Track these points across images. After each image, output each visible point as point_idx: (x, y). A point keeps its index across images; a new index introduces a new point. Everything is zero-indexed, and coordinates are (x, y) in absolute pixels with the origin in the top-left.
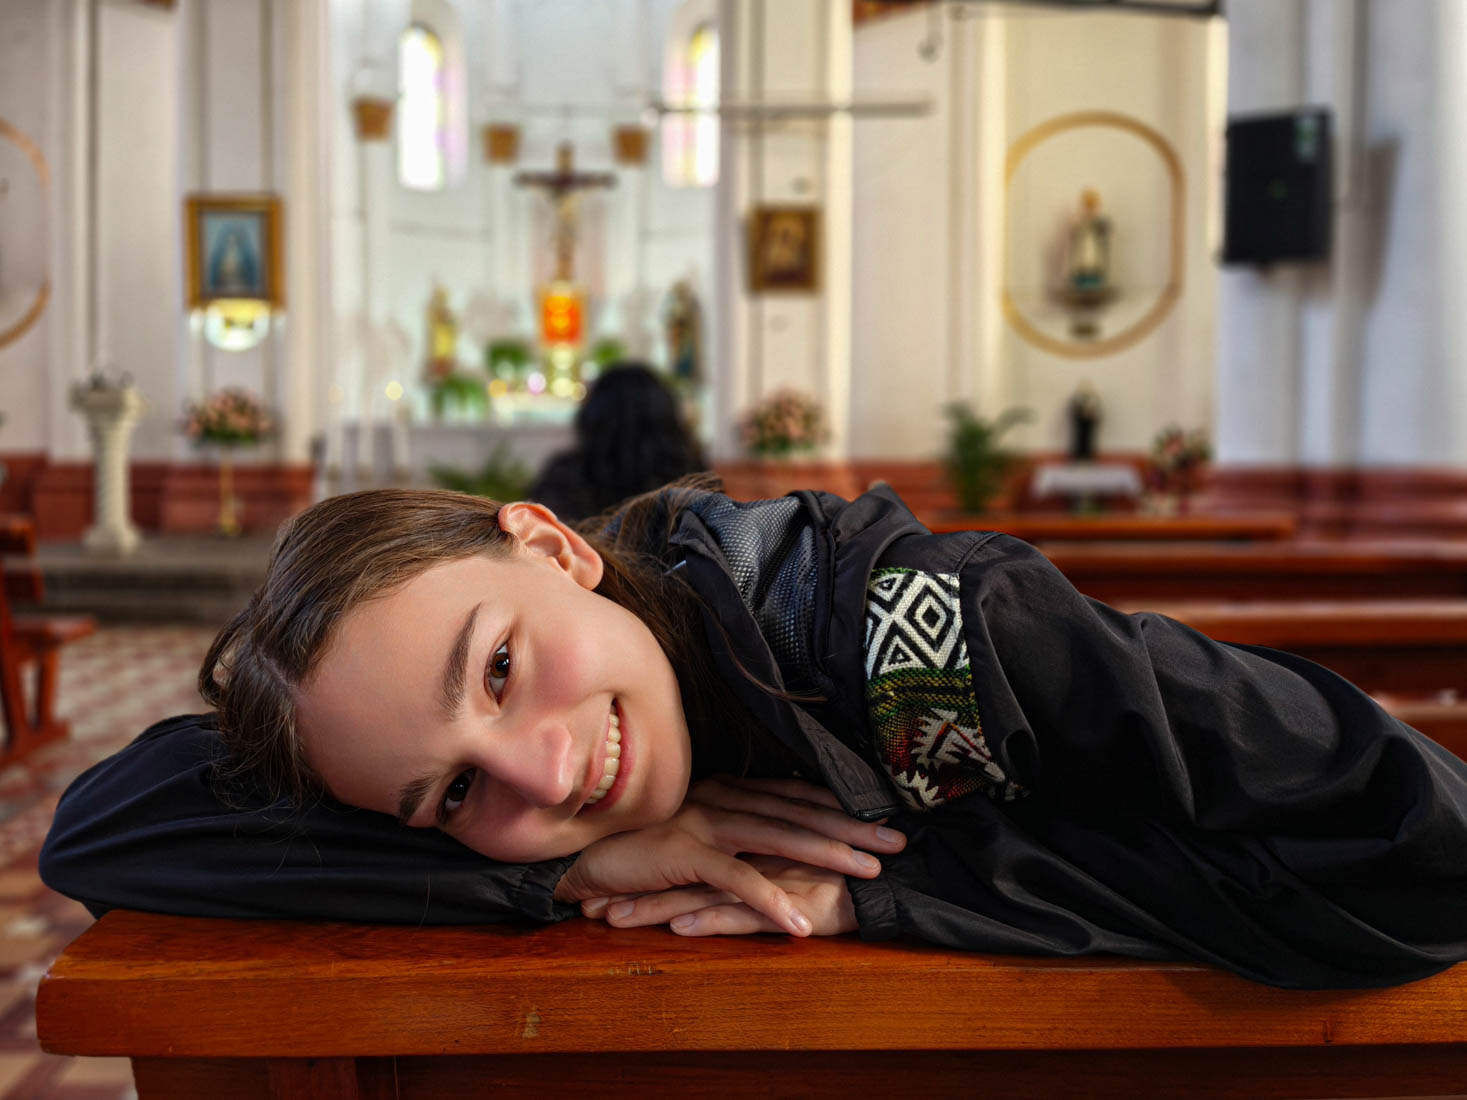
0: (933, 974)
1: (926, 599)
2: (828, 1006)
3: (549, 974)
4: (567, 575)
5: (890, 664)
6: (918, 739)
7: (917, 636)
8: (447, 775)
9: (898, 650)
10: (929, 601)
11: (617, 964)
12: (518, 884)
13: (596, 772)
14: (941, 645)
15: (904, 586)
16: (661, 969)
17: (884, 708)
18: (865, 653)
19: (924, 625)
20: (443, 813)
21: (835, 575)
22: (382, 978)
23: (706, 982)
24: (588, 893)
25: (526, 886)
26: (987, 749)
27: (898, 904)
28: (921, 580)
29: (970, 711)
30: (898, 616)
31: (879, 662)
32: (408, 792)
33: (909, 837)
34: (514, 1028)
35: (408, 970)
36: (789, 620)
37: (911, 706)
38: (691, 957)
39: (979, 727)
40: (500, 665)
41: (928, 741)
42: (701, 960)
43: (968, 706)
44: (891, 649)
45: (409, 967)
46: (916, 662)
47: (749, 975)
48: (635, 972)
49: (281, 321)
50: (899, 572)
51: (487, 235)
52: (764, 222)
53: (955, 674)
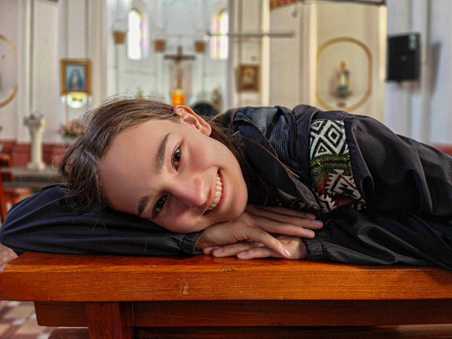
0: (336, 272)
1: (332, 129)
2: (297, 283)
3: (192, 271)
4: (199, 131)
5: (319, 153)
6: (328, 183)
7: (329, 142)
8: (157, 196)
9: (322, 147)
10: (333, 130)
11: (218, 267)
12: (182, 240)
13: (212, 196)
14: (338, 145)
15: (324, 125)
16: (234, 269)
17: (316, 169)
18: (309, 150)
19: (331, 138)
20: (155, 213)
21: (296, 125)
22: (130, 272)
23: (252, 274)
24: (206, 245)
25: (185, 241)
26: (355, 184)
27: (323, 246)
28: (329, 123)
29: (349, 170)
30: (322, 135)
31: (315, 152)
32: (142, 201)
33: (324, 223)
34: (179, 291)
35: (140, 269)
36: (280, 143)
37: (326, 169)
38: (245, 265)
39: (352, 176)
40: (177, 157)
41: (331, 183)
42: (249, 266)
43: (348, 168)
44: (319, 148)
45: (140, 268)
46: (328, 152)
47: (268, 272)
48: (225, 271)
49: (90, 99)
50: (321, 120)
51: (155, 74)
52: (242, 69)
53: (343, 155)
